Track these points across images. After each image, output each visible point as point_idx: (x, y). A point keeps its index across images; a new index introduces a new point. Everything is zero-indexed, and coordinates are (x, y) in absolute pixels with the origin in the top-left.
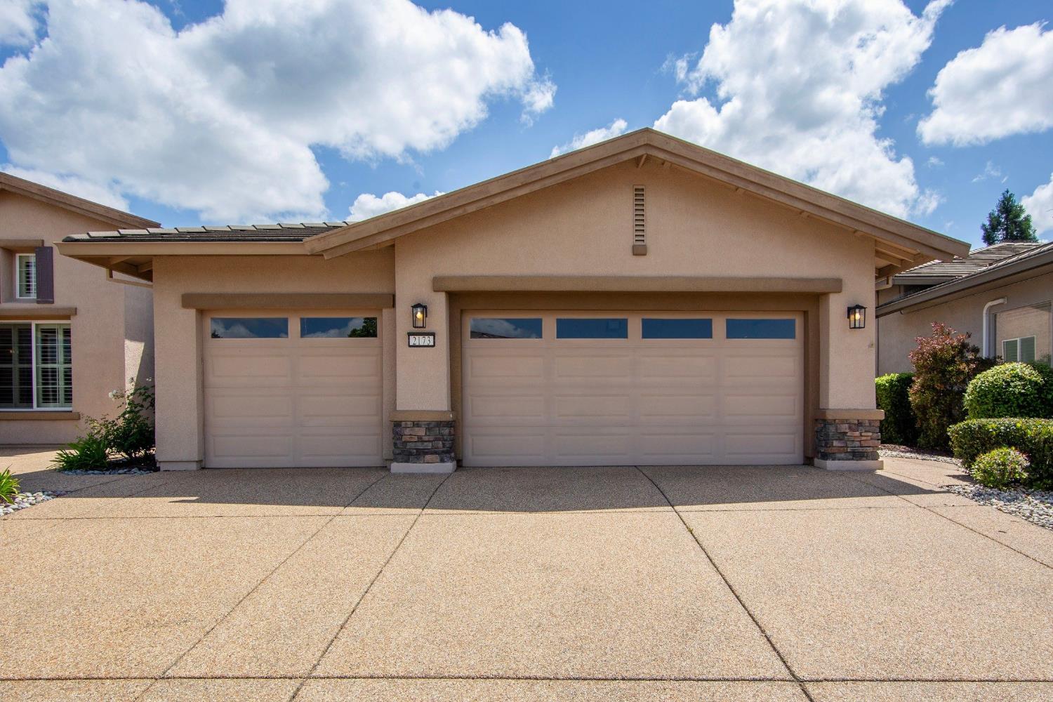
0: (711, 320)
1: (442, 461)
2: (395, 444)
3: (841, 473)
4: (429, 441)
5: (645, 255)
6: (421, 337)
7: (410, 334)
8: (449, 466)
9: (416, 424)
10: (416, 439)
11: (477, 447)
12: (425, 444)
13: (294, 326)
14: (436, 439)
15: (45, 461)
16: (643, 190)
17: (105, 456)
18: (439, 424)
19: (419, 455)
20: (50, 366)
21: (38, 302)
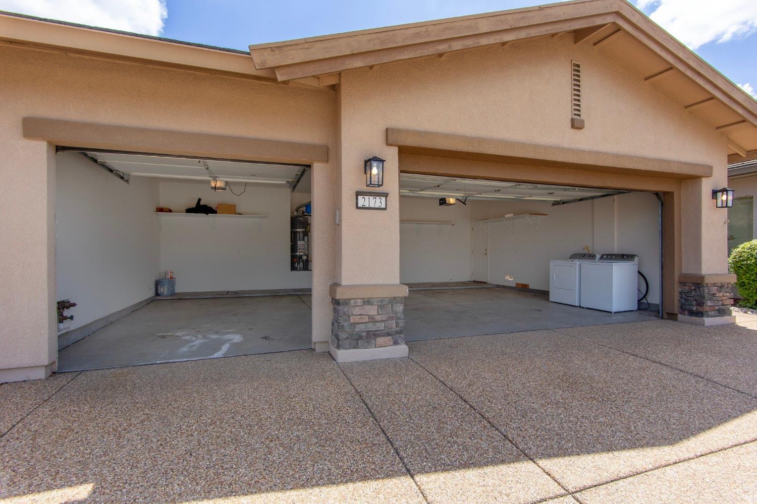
1: (396, 343)
2: (341, 326)
4: (382, 321)
5: (582, 129)
6: (371, 198)
7: (358, 194)
9: (368, 302)
10: (366, 319)
12: (378, 324)
14: (390, 318)
16: (580, 64)
18: (393, 301)
19: (368, 338)
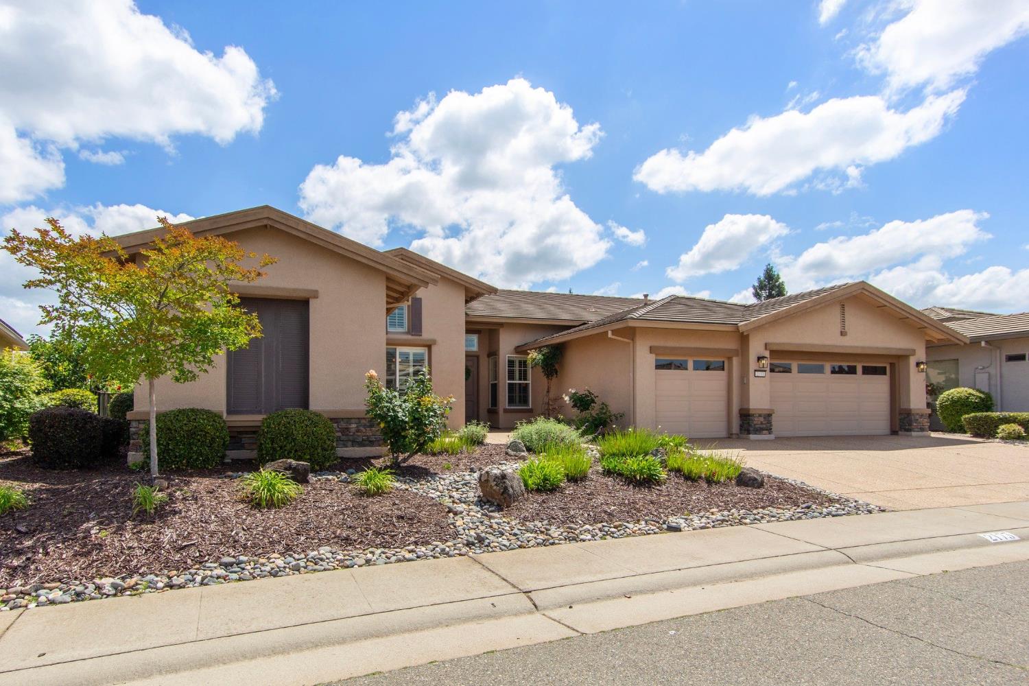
0: (855, 366)
4: (765, 424)
5: (845, 336)
6: (760, 372)
7: (755, 371)
10: (759, 423)
13: (690, 365)
16: (844, 305)
19: (760, 431)
21: (412, 335)
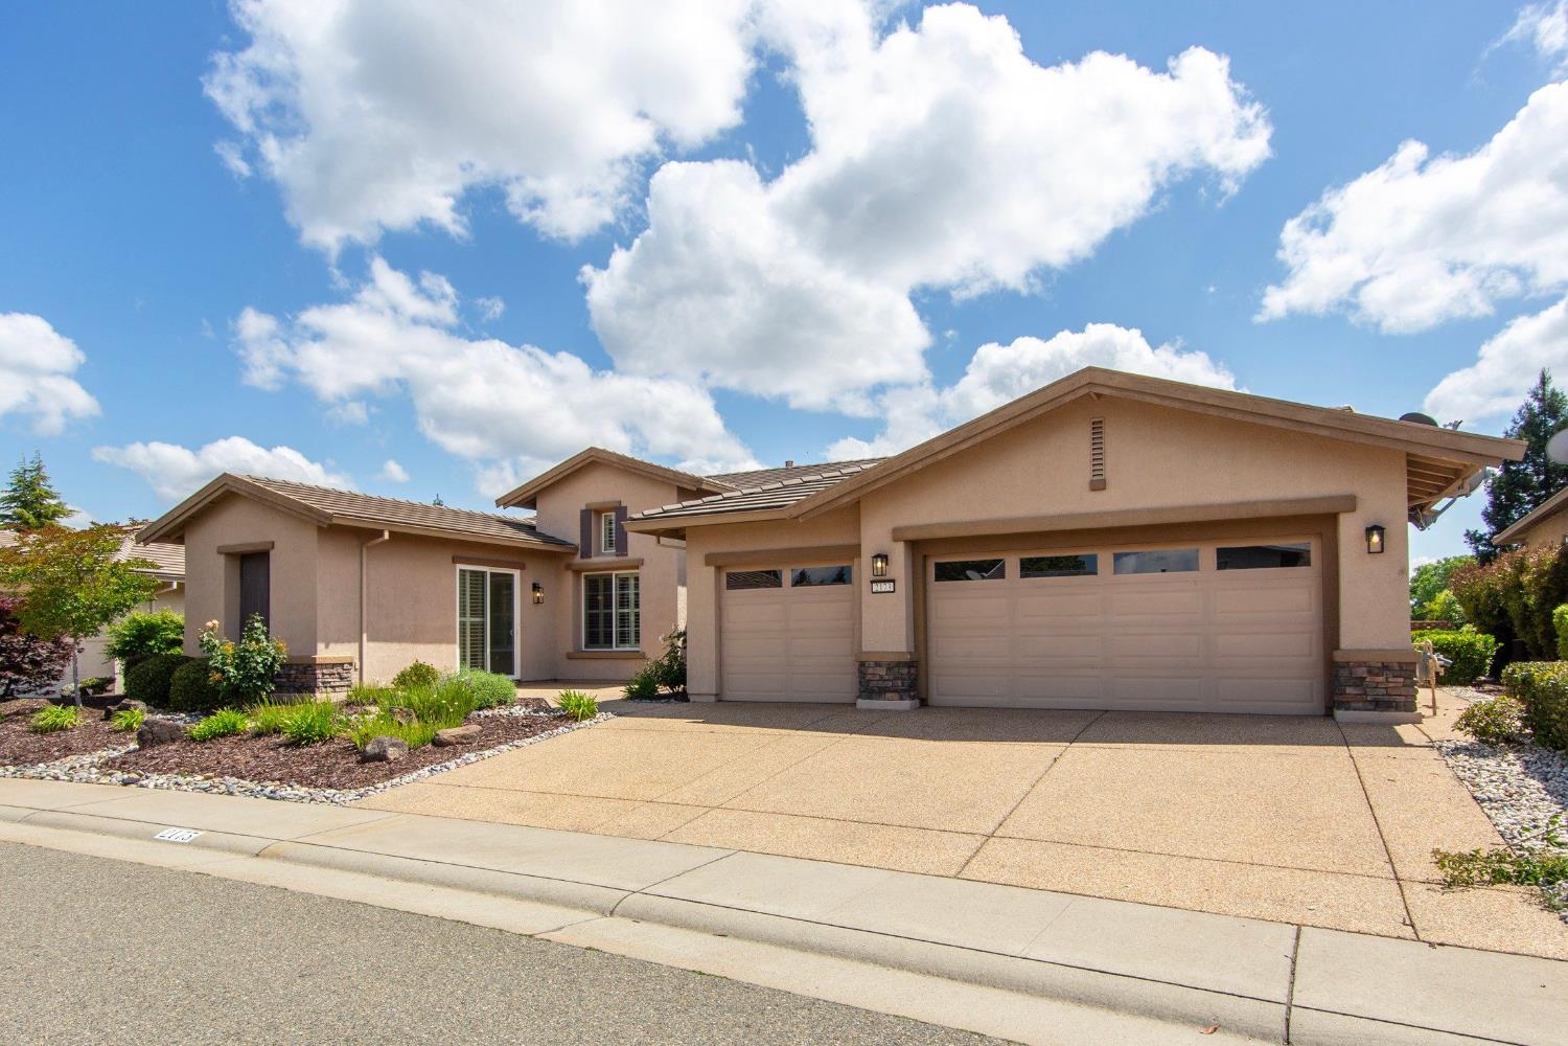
1: (901, 699)
2: (860, 682)
3: (1355, 724)
4: (889, 680)
5: (1104, 489)
7: (872, 582)
8: (906, 704)
9: (878, 664)
11: (942, 685)
12: (886, 682)
13: (787, 578)
14: (897, 679)
15: (617, 693)
16: (1101, 422)
17: (655, 690)
18: (899, 664)
19: (880, 693)
20: (626, 611)
21: (617, 556)
